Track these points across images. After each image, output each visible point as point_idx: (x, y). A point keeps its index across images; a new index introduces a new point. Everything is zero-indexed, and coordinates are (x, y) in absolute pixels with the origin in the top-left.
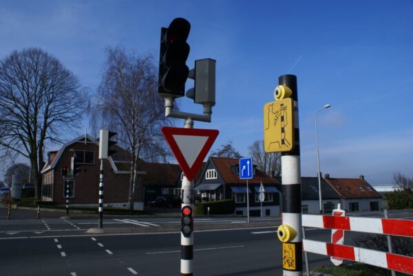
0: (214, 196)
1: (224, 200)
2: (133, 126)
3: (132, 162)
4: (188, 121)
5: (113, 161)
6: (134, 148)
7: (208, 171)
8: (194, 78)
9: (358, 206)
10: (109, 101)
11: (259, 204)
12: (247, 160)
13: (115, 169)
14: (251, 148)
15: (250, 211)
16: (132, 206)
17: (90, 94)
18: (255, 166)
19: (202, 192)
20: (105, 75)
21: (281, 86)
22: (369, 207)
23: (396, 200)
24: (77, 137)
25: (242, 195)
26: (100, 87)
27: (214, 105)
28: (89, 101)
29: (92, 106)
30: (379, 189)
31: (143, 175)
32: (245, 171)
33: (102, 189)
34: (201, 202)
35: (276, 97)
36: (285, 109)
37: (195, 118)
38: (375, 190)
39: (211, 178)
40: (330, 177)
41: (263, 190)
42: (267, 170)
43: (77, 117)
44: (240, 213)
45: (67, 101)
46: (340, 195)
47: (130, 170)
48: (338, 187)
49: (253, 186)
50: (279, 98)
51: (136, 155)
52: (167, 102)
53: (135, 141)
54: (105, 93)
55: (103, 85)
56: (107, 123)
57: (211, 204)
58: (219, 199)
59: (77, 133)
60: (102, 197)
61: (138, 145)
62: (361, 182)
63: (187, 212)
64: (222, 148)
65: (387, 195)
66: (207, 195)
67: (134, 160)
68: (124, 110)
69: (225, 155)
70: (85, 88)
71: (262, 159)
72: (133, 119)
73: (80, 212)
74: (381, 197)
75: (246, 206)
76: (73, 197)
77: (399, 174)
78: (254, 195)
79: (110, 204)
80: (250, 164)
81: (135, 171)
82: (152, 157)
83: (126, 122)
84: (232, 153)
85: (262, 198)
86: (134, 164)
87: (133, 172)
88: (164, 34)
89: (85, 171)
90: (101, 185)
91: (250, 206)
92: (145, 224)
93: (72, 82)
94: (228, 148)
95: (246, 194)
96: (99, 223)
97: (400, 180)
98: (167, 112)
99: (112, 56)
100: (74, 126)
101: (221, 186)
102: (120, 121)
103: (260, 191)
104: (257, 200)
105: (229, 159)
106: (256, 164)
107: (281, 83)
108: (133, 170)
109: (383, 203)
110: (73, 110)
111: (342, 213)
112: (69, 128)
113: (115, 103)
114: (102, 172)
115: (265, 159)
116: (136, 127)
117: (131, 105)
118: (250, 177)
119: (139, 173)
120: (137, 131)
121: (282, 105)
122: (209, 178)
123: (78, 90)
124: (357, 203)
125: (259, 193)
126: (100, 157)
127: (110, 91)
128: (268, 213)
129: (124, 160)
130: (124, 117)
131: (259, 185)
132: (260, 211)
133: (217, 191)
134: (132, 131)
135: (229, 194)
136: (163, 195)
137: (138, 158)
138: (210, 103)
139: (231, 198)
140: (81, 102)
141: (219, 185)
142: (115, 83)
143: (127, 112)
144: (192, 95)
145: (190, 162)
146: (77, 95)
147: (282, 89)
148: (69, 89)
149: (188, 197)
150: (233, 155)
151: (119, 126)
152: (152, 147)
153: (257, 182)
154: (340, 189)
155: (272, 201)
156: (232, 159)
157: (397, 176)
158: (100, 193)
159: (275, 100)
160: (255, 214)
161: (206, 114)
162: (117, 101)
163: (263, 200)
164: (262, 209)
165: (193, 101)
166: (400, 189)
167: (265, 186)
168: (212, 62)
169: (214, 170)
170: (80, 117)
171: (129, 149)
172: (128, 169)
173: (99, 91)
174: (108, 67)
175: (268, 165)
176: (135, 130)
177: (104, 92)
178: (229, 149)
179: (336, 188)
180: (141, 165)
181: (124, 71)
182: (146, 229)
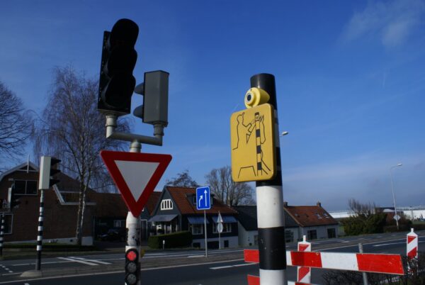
0: (170, 228)
1: (181, 232)
2: (83, 153)
3: (80, 193)
4: (135, 144)
5: (59, 192)
6: (82, 177)
7: (164, 201)
8: (143, 93)
9: (316, 234)
10: (56, 126)
11: (217, 235)
12: (204, 189)
13: (61, 200)
14: (208, 176)
15: (208, 243)
16: (80, 241)
17: (34, 118)
18: (212, 196)
19: (157, 223)
20: (53, 97)
21: (254, 89)
22: (326, 234)
23: (352, 226)
24: (19, 164)
25: (199, 226)
26: (46, 110)
27: (166, 126)
28: (33, 126)
29: (36, 131)
30: (335, 216)
31: (92, 206)
32: (203, 201)
33: (41, 224)
34: (155, 234)
35: (247, 103)
36: (261, 119)
37: (143, 140)
38: (331, 217)
39: (167, 209)
40: (288, 205)
41: (222, 221)
42: (225, 199)
43: (20, 143)
44: (198, 245)
45: (9, 125)
46: (299, 223)
47: (78, 201)
48: (296, 215)
49: (211, 216)
50: (251, 105)
51: (85, 184)
52: (109, 120)
53: (84, 170)
54: (52, 117)
55: (50, 109)
56: (52, 150)
57: (166, 236)
58: (175, 231)
59: (19, 160)
60: (41, 233)
61: (87, 174)
62: (319, 209)
63: (132, 256)
64: (178, 177)
65: (344, 221)
66: (163, 227)
67: (82, 191)
68: (72, 135)
69: (181, 184)
70: (28, 111)
71: (220, 188)
72: (83, 145)
73: (18, 250)
74: (337, 224)
75: (204, 238)
76: (11, 233)
77: (354, 200)
78: (212, 225)
79: (55, 240)
80: (208, 194)
81: (84, 202)
82: (103, 187)
83: (75, 148)
84: (188, 181)
85: (220, 229)
86: (82, 195)
87: (82, 203)
88: (107, 39)
89: (27, 202)
90: (40, 219)
91: (208, 238)
92: (93, 262)
93: (14, 104)
94: (184, 176)
95: (204, 225)
96: (36, 264)
97: (355, 206)
98: (109, 132)
99: (60, 78)
100: (16, 153)
101: (177, 218)
102: (68, 148)
103: (218, 221)
104: (215, 231)
105: (185, 188)
106: (213, 193)
107: (253, 85)
108: (82, 200)
109: (340, 230)
110: (15, 135)
111: (308, 246)
112: (10, 154)
113: (62, 128)
114: (43, 205)
115: (223, 187)
116: (85, 154)
117: (80, 130)
118: (207, 208)
119: (88, 204)
120: (86, 159)
121: (257, 114)
122: (164, 209)
123: (21, 113)
124: (315, 231)
125: (218, 224)
126: (40, 187)
127: (58, 115)
128: (226, 244)
129: (71, 190)
130: (73, 143)
131: (217, 216)
132: (218, 242)
133: (173, 223)
134: (81, 159)
135: (185, 225)
136: (116, 228)
137: (88, 189)
138: (162, 123)
139: (187, 229)
140: (25, 126)
141: (175, 216)
142: (64, 106)
143: (76, 138)
144: (140, 113)
145: (137, 193)
146: (20, 118)
147: (256, 92)
148: (11, 112)
149: (133, 237)
150: (190, 184)
151: (67, 153)
152: (104, 175)
153: (214, 212)
154: (299, 217)
155: (230, 231)
156: (189, 188)
157: (352, 202)
158: (39, 229)
159: (246, 108)
160: (213, 246)
161: (157, 136)
162: (65, 126)
163: (221, 231)
164: (221, 240)
165: (141, 120)
166: (354, 214)
167: (223, 216)
168: (165, 75)
169: (169, 200)
170: (23, 143)
171: (78, 178)
172: (76, 200)
173: (44, 114)
174: (55, 89)
175: (225, 194)
176: (84, 158)
177: (50, 115)
178: (186, 178)
179: (295, 216)
180: (91, 195)
181: (73, 94)
182: (93, 268)
